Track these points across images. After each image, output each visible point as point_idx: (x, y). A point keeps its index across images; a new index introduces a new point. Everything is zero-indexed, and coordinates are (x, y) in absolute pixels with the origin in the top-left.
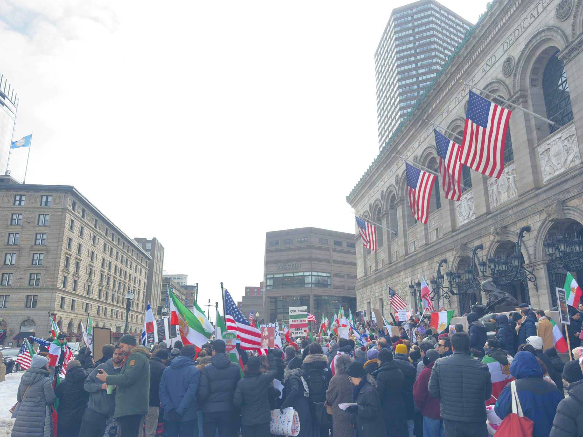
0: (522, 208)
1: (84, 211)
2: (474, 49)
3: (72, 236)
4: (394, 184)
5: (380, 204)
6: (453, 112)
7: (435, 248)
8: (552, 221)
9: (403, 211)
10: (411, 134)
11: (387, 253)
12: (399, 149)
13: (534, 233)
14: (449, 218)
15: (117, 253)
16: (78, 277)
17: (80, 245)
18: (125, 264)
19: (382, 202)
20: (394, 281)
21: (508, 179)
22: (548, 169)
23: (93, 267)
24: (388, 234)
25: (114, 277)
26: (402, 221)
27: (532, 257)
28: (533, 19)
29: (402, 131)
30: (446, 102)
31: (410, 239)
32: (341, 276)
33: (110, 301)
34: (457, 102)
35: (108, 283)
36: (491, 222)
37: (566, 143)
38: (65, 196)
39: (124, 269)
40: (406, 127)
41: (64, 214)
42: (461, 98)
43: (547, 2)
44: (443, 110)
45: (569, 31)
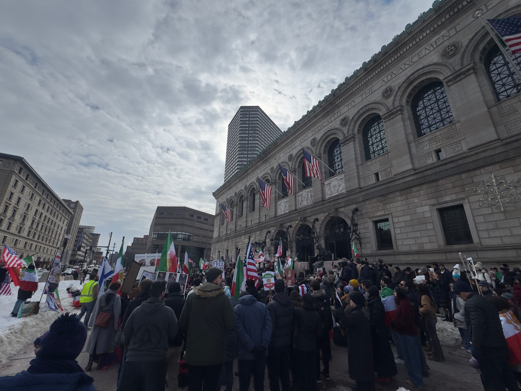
0: (315, 209)
1: (28, 176)
2: (298, 130)
3: (14, 190)
4: (244, 189)
5: (233, 199)
6: (282, 159)
7: (264, 225)
8: (330, 217)
9: (247, 204)
10: (257, 165)
11: (235, 225)
12: (249, 172)
13: (321, 222)
14: (274, 210)
15: (49, 207)
16: (13, 221)
17: (19, 199)
18: (53, 215)
19: (235, 198)
20: (237, 240)
21: (308, 195)
22: (329, 192)
23: (27, 214)
24: (236, 215)
25: (43, 223)
26: (246, 209)
27: (318, 233)
28: (328, 123)
29: (252, 163)
30: (278, 153)
31: (249, 219)
32: (198, 236)
33: (36, 239)
34: (285, 154)
35: (37, 227)
36: (297, 214)
37: (339, 182)
38: (14, 162)
39: (52, 218)
40: (255, 161)
41: (10, 175)
42: (287, 152)
43: (336, 117)
44: (276, 157)
45: (346, 132)
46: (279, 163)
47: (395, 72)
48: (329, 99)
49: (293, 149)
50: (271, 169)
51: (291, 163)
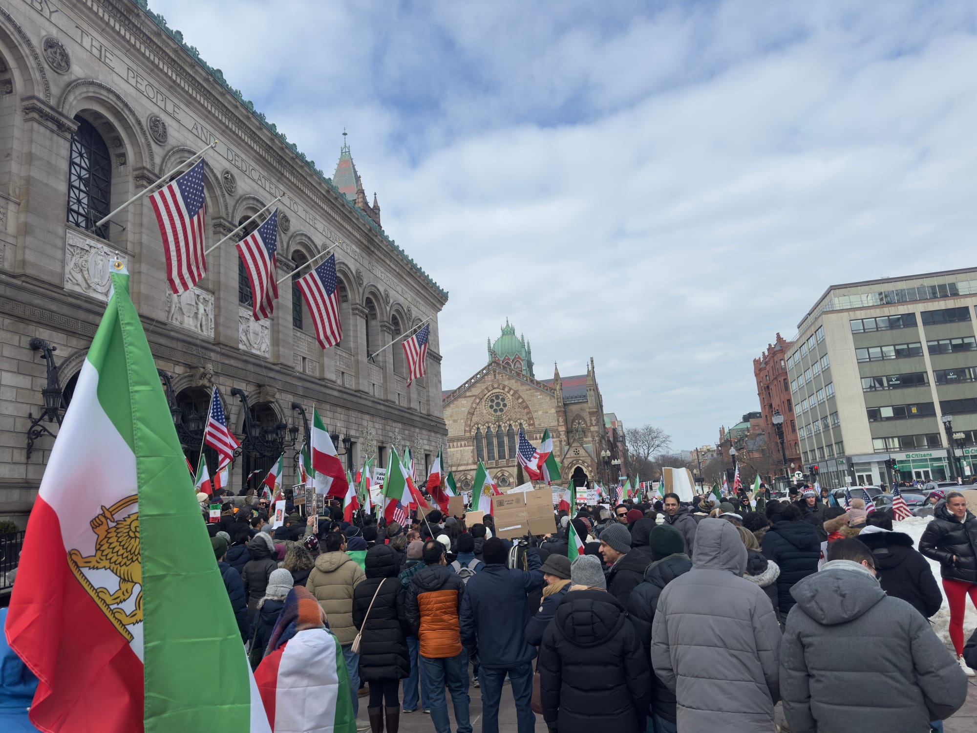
0: (227, 362)
6: (119, 82)
21: (197, 304)
42: (143, 88)
43: (273, 191)
44: (85, 26)
45: (285, 246)
46: (101, 79)
47: (333, 234)
48: (287, 151)
49: (169, 114)
50: (51, 44)
51: (158, 152)
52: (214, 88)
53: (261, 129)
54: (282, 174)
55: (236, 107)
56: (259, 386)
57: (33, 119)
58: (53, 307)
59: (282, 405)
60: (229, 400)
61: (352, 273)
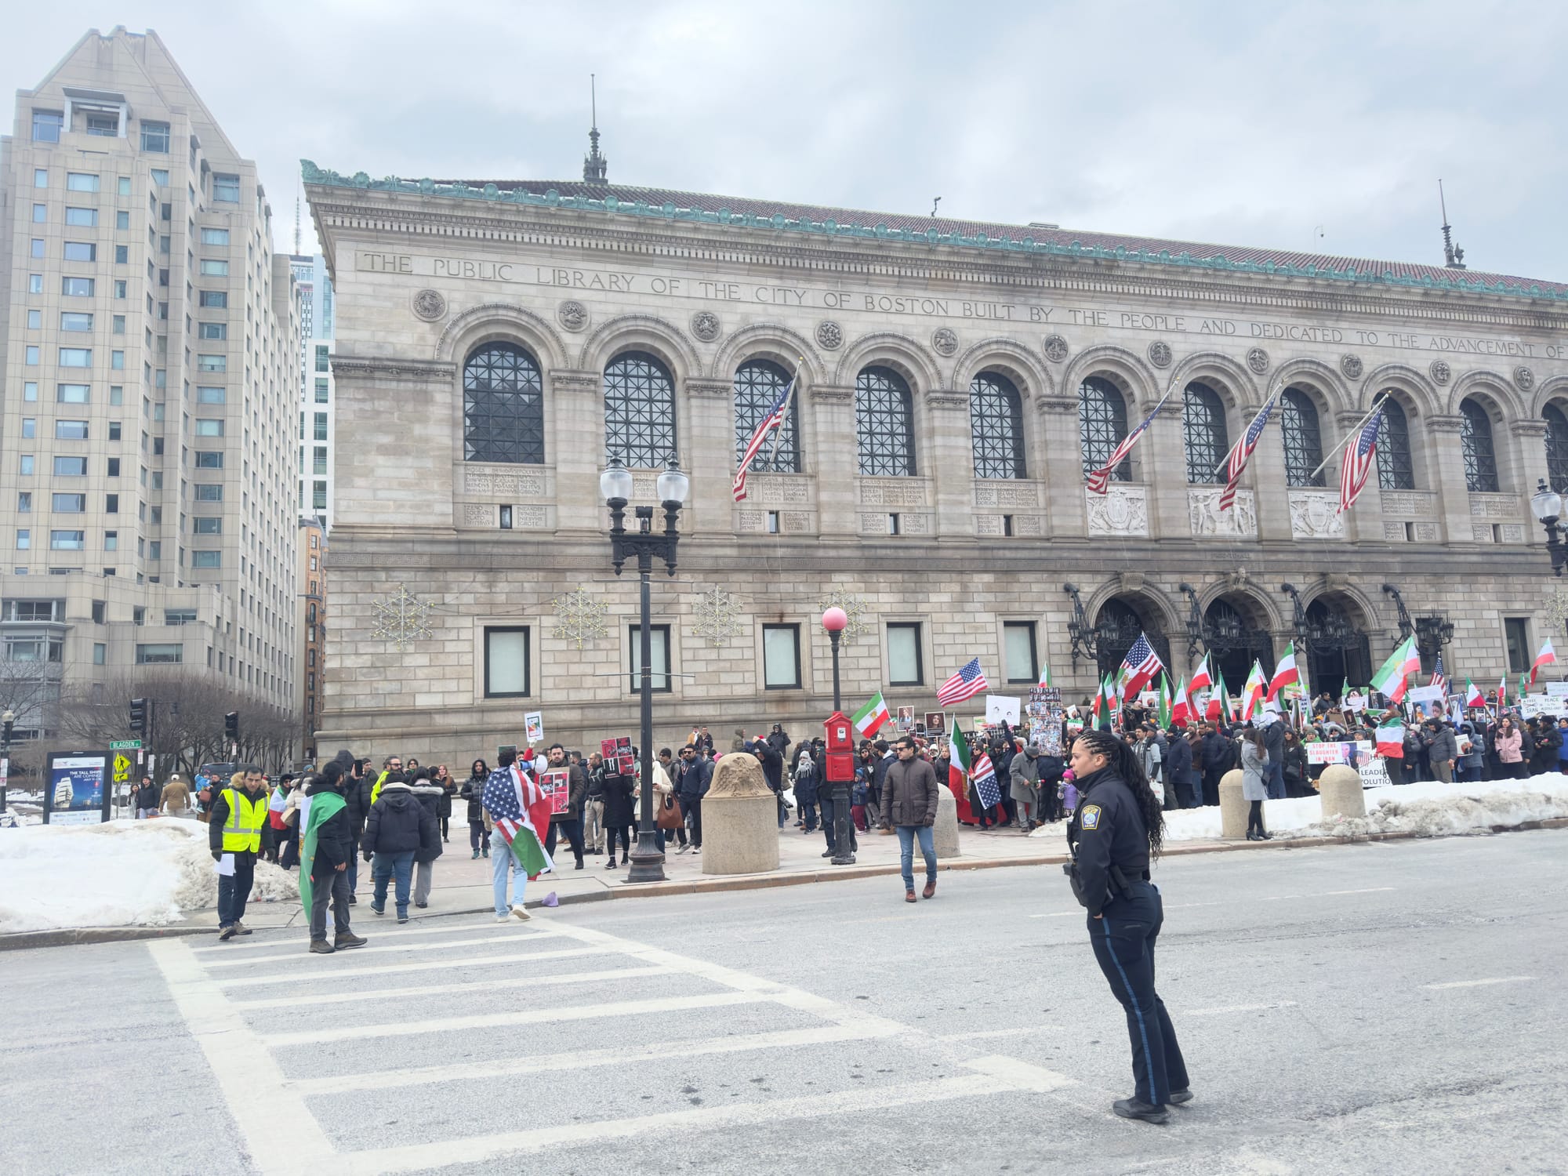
2: (1213, 287)
4: (807, 335)
6: (1113, 333)
8: (1325, 590)
10: (953, 276)
11: (724, 501)
12: (878, 270)
19: (703, 346)
20: (782, 587)
22: (1300, 524)
26: (846, 447)
28: (1307, 337)
30: (1094, 299)
31: (871, 501)
34: (1128, 324)
36: (1207, 556)
37: (1328, 508)
40: (955, 253)
42: (1139, 324)
43: (1330, 338)
44: (1077, 305)
45: (1355, 395)
46: (1098, 342)
47: (1454, 341)
48: (1338, 283)
49: (1173, 331)
50: (1050, 343)
51: (1162, 376)
52: (1216, 276)
53: (1289, 282)
54: (1341, 311)
55: (1249, 279)
56: (1323, 575)
57: (1044, 413)
58: (1079, 555)
59: (1363, 590)
60: (1280, 597)
61: (1502, 379)
